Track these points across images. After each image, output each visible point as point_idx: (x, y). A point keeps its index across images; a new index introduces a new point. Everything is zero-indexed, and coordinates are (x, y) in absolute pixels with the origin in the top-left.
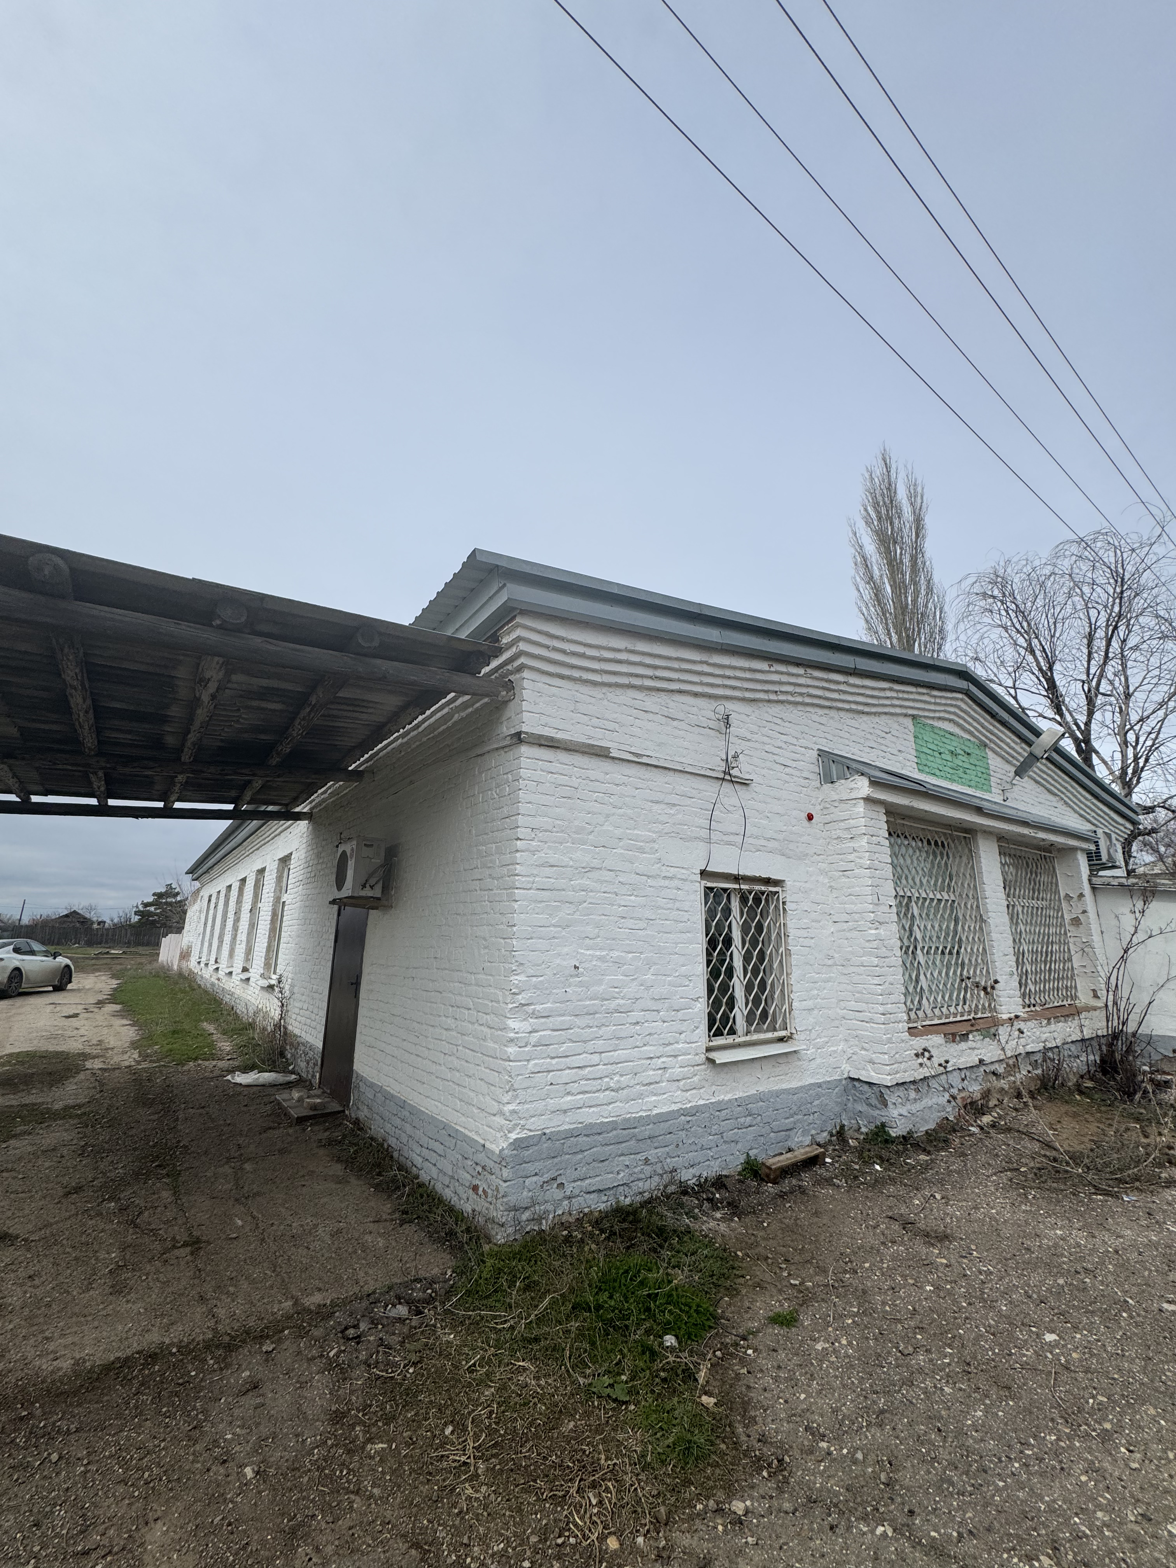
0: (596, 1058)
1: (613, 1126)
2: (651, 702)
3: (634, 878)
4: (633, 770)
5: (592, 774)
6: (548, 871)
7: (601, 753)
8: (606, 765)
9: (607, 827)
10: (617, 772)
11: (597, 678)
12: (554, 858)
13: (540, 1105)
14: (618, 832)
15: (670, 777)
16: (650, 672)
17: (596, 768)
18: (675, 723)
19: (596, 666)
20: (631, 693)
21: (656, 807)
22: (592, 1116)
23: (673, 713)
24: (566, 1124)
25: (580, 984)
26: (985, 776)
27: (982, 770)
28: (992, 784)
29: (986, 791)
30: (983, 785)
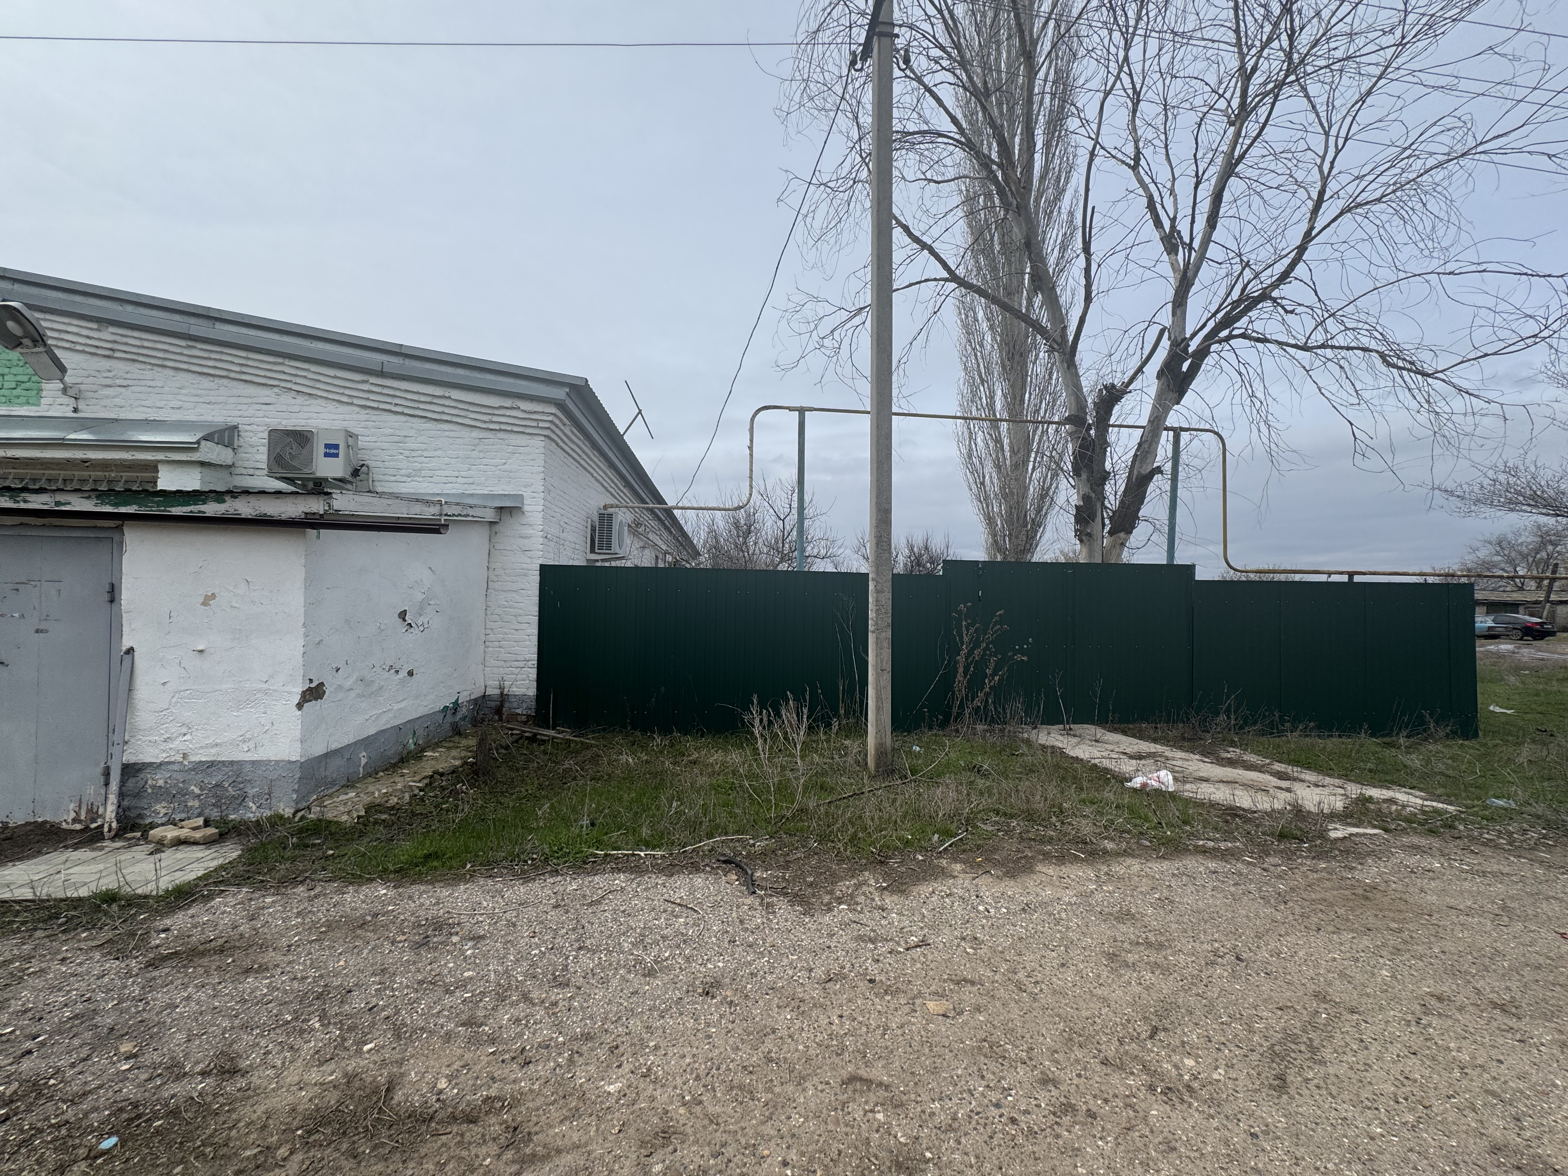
26: (28, 385)
27: (19, 378)
28: (44, 393)
29: (21, 405)
30: (18, 397)
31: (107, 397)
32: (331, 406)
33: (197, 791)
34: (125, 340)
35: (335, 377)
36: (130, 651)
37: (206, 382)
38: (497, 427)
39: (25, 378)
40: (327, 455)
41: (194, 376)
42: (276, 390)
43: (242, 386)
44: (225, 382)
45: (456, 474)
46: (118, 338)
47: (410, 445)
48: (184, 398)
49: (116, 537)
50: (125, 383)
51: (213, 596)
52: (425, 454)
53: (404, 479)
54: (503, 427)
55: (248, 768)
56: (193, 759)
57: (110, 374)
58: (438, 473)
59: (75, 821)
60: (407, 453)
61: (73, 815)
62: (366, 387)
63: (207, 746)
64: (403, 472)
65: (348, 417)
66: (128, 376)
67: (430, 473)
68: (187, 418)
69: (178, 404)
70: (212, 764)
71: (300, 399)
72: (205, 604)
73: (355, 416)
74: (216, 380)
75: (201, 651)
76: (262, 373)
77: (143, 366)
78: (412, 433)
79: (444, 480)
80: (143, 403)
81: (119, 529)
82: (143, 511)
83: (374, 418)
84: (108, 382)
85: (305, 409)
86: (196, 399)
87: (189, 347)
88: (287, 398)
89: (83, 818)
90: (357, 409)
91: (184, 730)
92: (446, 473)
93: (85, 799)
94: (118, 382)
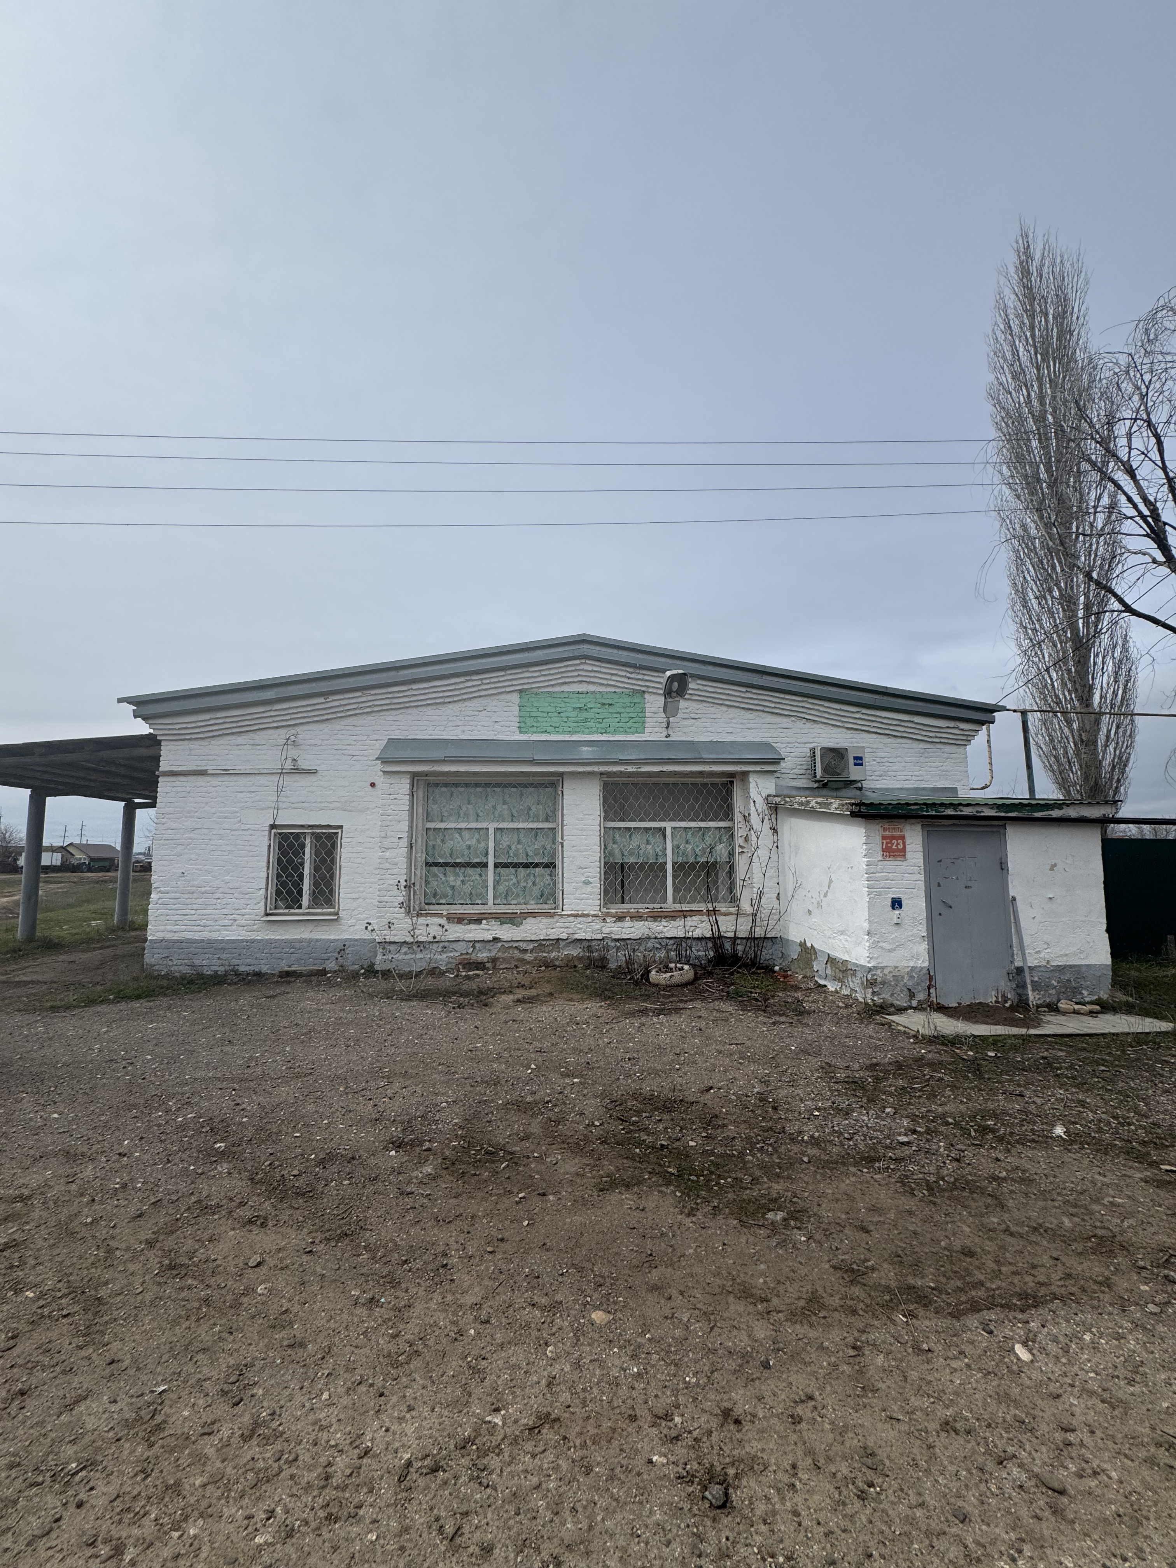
0: (193, 912)
1: (202, 941)
2: (240, 740)
3: (222, 832)
4: (226, 778)
5: (198, 784)
6: (170, 832)
7: (203, 773)
8: (208, 778)
9: (207, 808)
10: (215, 781)
11: (202, 736)
12: (174, 825)
13: (162, 928)
14: (213, 810)
15: (251, 778)
16: (234, 725)
17: (201, 781)
18: (259, 747)
19: (197, 730)
20: (229, 738)
21: (242, 795)
22: (189, 936)
23: (257, 742)
24: (176, 937)
25: (185, 880)
26: (636, 720)
27: (631, 715)
28: (647, 725)
29: (633, 733)
30: (630, 728)
31: (686, 726)
32: (829, 729)
33: (1055, 984)
34: (705, 688)
35: (840, 710)
36: (1014, 899)
37: (748, 715)
38: (937, 740)
39: (634, 715)
40: (855, 764)
41: (739, 710)
42: (793, 718)
43: (769, 716)
44: (760, 713)
45: (911, 774)
46: (701, 687)
47: (879, 754)
48: (734, 725)
49: (1002, 831)
50: (697, 716)
51: (1055, 865)
52: (890, 760)
53: (877, 778)
54: (943, 740)
55: (1084, 969)
56: (1055, 964)
57: (687, 711)
58: (899, 773)
59: (996, 1002)
60: (878, 760)
61: (994, 999)
62: (857, 716)
63: (1062, 956)
64: (877, 773)
65: (839, 736)
66: (698, 711)
67: (893, 774)
68: (737, 739)
69: (731, 730)
70: (1065, 967)
71: (808, 725)
72: (1052, 869)
73: (843, 735)
74: (754, 713)
75: (1050, 898)
76: (789, 708)
77: (708, 705)
78: (881, 746)
79: (904, 778)
80: (709, 729)
81: (1004, 827)
82: (1020, 815)
83: (855, 736)
84: (686, 716)
85: (811, 731)
86: (741, 726)
87: (747, 691)
88: (800, 724)
89: (1000, 1000)
90: (845, 730)
91: (1046, 946)
92: (905, 773)
93: (1000, 988)
94: (693, 716)
